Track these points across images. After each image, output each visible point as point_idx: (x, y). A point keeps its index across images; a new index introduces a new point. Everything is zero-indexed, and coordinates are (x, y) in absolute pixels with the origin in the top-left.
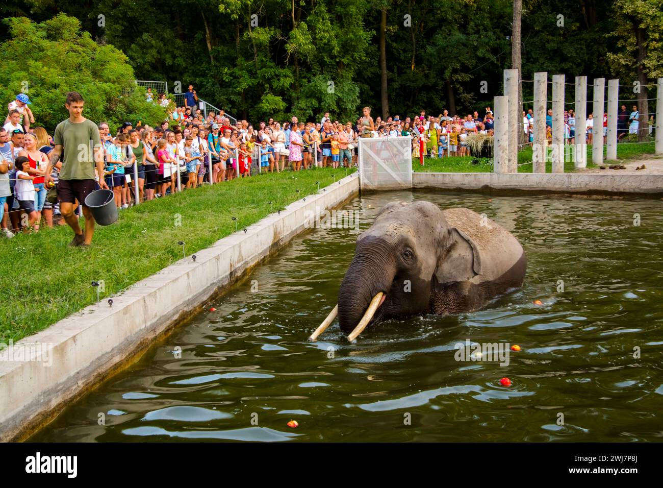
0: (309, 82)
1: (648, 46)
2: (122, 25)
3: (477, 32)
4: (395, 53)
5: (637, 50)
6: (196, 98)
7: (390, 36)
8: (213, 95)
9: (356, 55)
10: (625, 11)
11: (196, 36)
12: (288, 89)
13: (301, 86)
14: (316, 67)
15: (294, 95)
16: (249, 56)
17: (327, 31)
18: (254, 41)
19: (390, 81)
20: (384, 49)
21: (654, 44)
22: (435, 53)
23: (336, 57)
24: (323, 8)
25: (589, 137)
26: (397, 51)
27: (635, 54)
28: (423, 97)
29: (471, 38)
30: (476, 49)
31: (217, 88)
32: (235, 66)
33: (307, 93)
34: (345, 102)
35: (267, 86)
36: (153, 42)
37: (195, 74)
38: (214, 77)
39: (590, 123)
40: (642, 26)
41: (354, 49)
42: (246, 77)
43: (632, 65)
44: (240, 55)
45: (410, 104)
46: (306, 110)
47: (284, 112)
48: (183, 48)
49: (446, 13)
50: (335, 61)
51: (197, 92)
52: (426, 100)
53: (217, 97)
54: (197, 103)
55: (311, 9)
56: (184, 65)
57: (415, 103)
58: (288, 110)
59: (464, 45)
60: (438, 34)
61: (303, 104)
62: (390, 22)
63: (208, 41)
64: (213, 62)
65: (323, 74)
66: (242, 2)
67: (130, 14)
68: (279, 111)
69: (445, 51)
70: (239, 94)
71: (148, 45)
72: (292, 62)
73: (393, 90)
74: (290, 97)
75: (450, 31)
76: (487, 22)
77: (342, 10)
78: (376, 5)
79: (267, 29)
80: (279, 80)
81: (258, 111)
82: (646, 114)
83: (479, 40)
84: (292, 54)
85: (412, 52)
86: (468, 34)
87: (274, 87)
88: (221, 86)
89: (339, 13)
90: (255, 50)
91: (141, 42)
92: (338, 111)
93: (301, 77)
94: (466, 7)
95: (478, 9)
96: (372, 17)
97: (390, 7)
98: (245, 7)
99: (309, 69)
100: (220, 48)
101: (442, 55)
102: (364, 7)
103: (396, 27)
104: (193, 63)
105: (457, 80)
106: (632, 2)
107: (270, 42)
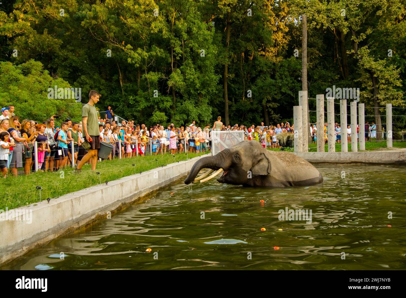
0: (182, 104)
1: (379, 87)
2: (69, 71)
3: (282, 78)
4: (233, 90)
5: (373, 89)
6: (113, 114)
7: (230, 81)
8: (123, 112)
9: (210, 89)
10: (365, 67)
11: (113, 77)
12: (168, 109)
13: (177, 107)
14: (186, 96)
15: (172, 112)
16: (145, 89)
17: (192, 75)
18: (148, 80)
19: (230, 106)
20: (226, 88)
21: (382, 86)
22: (257, 90)
23: (198, 90)
24: (190, 62)
25: (349, 139)
26: (234, 89)
27: (372, 92)
28: (250, 115)
29: (278, 81)
30: (280, 88)
31: (126, 108)
32: (136, 95)
33: (180, 111)
34: (203, 117)
35: (156, 106)
36: (88, 81)
37: (113, 100)
38: (124, 101)
39: (349, 131)
40: (375, 76)
41: (209, 85)
42: (144, 101)
43: (371, 98)
44: (140, 89)
45: (242, 120)
46: (179, 121)
47: (166, 122)
48: (105, 85)
49: (263, 67)
50: (197, 93)
51: (113, 110)
52: (251, 118)
53: (125, 113)
54: (113, 117)
55: (183, 62)
56: (106, 94)
57: (245, 119)
58: (169, 121)
59: (273, 85)
60: (258, 79)
61: (177, 117)
62: (230, 72)
63: (121, 81)
64: (123, 93)
65: (190, 100)
66: (141, 58)
67: (74, 64)
68: (163, 122)
69: (262, 89)
70: (139, 111)
71: (84, 82)
72: (171, 94)
73: (232, 111)
74: (170, 113)
75: (265, 78)
76: (286, 73)
77: (202, 63)
78: (222, 62)
79: (156, 73)
80: (163, 103)
81: (150, 122)
82: (380, 127)
83: (282, 83)
84: (171, 87)
85: (243, 89)
86: (276, 79)
87: (160, 107)
88: (128, 107)
89: (199, 65)
90: (149, 86)
91: (80, 81)
92: (199, 122)
93: (176, 102)
94: (274, 64)
95: (281, 66)
96: (219, 69)
97: (229, 63)
98: (143, 60)
99: (181, 97)
100: (128, 85)
101: (261, 91)
102: (214, 62)
103: (234, 75)
104: (111, 94)
105: (270, 107)
106: (369, 62)
107: (159, 81)
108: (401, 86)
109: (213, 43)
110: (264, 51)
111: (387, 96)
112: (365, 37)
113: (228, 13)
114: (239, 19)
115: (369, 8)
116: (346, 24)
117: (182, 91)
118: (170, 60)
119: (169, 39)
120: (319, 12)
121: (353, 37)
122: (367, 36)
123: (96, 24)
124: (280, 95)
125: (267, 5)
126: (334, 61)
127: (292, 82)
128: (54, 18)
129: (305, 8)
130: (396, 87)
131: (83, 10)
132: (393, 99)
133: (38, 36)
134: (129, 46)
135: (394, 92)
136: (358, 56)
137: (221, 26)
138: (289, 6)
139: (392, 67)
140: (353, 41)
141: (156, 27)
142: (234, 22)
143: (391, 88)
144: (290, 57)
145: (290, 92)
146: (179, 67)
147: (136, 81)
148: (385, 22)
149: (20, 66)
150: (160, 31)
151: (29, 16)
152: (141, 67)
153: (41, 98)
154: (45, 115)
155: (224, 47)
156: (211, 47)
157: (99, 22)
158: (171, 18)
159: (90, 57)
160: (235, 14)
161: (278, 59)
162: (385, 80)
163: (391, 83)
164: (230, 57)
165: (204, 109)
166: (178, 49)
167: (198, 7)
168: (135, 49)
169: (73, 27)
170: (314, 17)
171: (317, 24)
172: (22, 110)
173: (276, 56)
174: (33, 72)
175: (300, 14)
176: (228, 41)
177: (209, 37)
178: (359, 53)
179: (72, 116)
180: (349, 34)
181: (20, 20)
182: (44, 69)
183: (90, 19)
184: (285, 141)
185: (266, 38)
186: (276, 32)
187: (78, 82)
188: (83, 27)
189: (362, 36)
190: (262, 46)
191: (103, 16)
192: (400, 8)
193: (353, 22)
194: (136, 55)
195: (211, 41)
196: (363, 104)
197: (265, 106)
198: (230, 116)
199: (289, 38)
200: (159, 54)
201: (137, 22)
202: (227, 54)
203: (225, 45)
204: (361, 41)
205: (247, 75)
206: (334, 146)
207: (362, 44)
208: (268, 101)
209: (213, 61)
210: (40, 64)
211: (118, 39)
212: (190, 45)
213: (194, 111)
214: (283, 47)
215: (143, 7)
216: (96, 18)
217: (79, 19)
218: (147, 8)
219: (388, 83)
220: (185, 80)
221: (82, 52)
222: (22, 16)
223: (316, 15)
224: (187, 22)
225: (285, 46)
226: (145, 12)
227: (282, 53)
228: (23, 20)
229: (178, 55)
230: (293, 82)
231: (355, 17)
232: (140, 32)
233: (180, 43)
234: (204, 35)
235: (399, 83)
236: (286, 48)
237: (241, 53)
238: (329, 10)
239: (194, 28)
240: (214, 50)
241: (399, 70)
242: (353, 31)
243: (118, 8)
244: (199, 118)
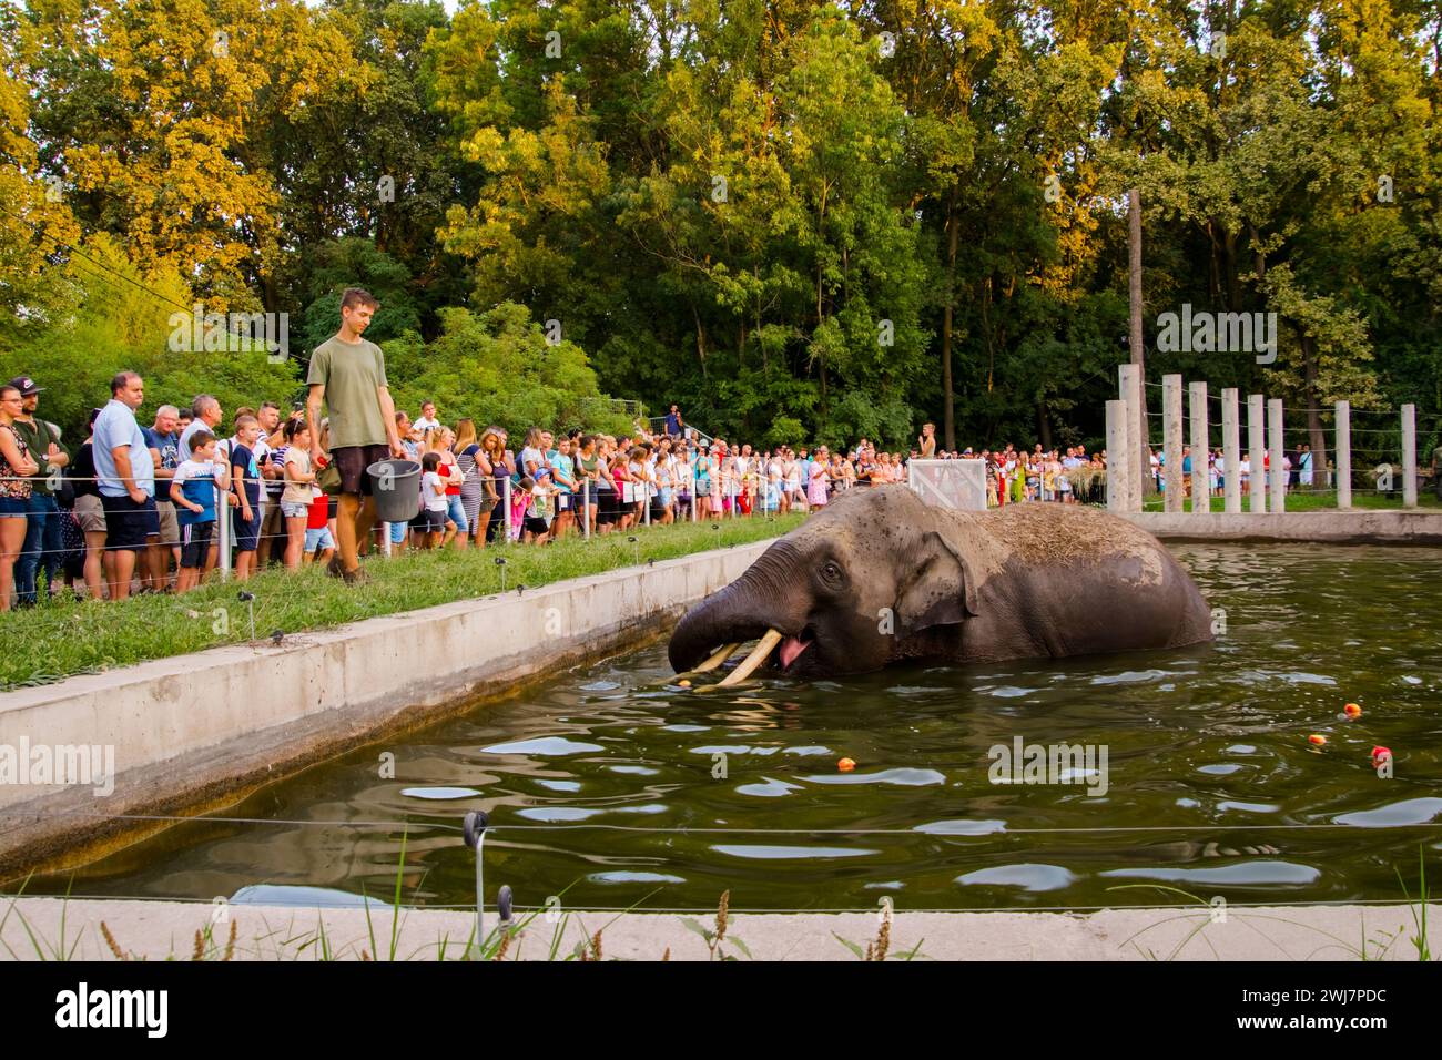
0: (841, 401)
1: (1318, 362)
2: (587, 326)
3: (1082, 340)
4: (965, 367)
5: (1305, 366)
6: (681, 423)
7: (957, 345)
8: (705, 419)
9: (908, 365)
10: (1284, 314)
11: (685, 339)
12: (809, 410)
13: (829, 406)
14: (851, 380)
15: (818, 418)
16: (755, 365)
18: (763, 344)
19: (957, 407)
20: (948, 361)
21: (1326, 360)
22: (1022, 367)
23: (879, 366)
24: (862, 302)
25: (1245, 487)
26: (968, 365)
27: (1302, 372)
28: (1006, 428)
29: (1072, 347)
30: (1079, 362)
31: (710, 409)
32: (735, 378)
33: (837, 416)
34: (892, 430)
35: (780, 405)
36: (627, 348)
37: (682, 392)
38: (706, 394)
39: (1245, 466)
40: (1308, 334)
41: (906, 355)
42: (752, 393)
43: (1300, 387)
44: (743, 365)
48: (665, 356)
49: (1036, 312)
50: (879, 373)
51: (682, 415)
53: (709, 421)
54: (682, 430)
55: (846, 302)
56: (666, 378)
58: (809, 440)
59: (1060, 356)
60: (1026, 341)
61: (830, 431)
62: (957, 325)
63: (700, 346)
64: (706, 374)
65: (860, 390)
66: (748, 292)
67: (597, 311)
68: (797, 441)
69: (1035, 365)
70: (740, 417)
71: (619, 351)
72: (815, 375)
73: (962, 418)
74: (813, 421)
75: (1042, 338)
76: (1094, 327)
77: (889, 302)
78: (937, 300)
79: (782, 327)
80: (797, 398)
81: (766, 441)
82: (1322, 457)
83: (1084, 350)
84: (816, 360)
85: (989, 366)
86: (1067, 342)
87: (791, 407)
88: (716, 406)
90: (765, 357)
91: (610, 348)
92: (881, 442)
93: (829, 395)
94: (1064, 306)
95: (1082, 310)
96: (932, 317)
97: (956, 303)
98: (752, 298)
99: (840, 383)
100: (716, 355)
101: (1032, 369)
102: (920, 301)
103: (966, 332)
104: (679, 376)
105: (1054, 408)
106: (1293, 302)
107: (787, 346)
108: (1371, 359)
109: (916, 257)
110: (1039, 275)
111: (1338, 384)
112: (1281, 243)
113: (952, 186)
114: (978, 202)
115: (1288, 175)
116: (1235, 210)
117: (841, 368)
118: (814, 297)
119: (813, 248)
120: (1169, 183)
121: (1254, 243)
122: (1287, 239)
123: (647, 220)
124: (1079, 382)
125: (1045, 169)
126: (1209, 298)
127: (1109, 350)
129: (1135, 173)
130: (1359, 362)
131: (623, 190)
132: (1353, 391)
133: (524, 251)
134: (720, 266)
135: (1352, 374)
136: (1266, 286)
137: (936, 217)
138: (1097, 170)
139: (1348, 313)
140: (1254, 250)
141: (782, 220)
142: (966, 208)
143: (1346, 364)
144: (1101, 291)
145: (1100, 372)
146: (835, 313)
147: (735, 347)
148: (1330, 208)
149: (483, 316)
150: (793, 231)
151: (510, 212)
152: (746, 314)
153: (524, 386)
154: (531, 422)
155: (943, 265)
156: (912, 264)
157: (654, 215)
158: (817, 200)
159: (632, 293)
160: (969, 190)
161: (1074, 295)
162: (1334, 347)
163: (1348, 353)
164: (957, 289)
165: (894, 411)
166: (833, 272)
167: (882, 176)
168: (733, 273)
169: (599, 229)
170: (1159, 194)
171: (1166, 211)
172: (484, 411)
173: (1068, 287)
174: (510, 327)
175: (1125, 190)
176: (952, 252)
177: (906, 243)
178: (1268, 280)
179: (587, 426)
180: (1244, 236)
181: (491, 221)
182: (532, 321)
183: (635, 209)
184: (1087, 487)
185: (1045, 244)
186: (1068, 230)
187: (606, 351)
188: (619, 229)
189: (1274, 239)
190: (1034, 264)
191: (664, 201)
192: (1361, 177)
193: (1251, 207)
194: (736, 286)
195: (911, 251)
196: (1280, 401)
197: (1042, 407)
198: (956, 430)
199: (1099, 244)
200: (789, 283)
201: (738, 213)
202: (949, 282)
203: (945, 262)
204: (1273, 252)
205: (1000, 331)
206: (1206, 501)
207: (1274, 259)
208: (1050, 395)
209: (915, 298)
210: (524, 309)
211: (696, 251)
212: (861, 261)
213: (870, 416)
214: (1085, 265)
215: (753, 177)
216: (648, 206)
217: (613, 211)
218: (763, 180)
219: (1340, 351)
220: (849, 343)
221: (616, 282)
222: (495, 210)
223: (1163, 188)
224: (854, 208)
225: (1090, 263)
226: (760, 188)
227: (1082, 280)
228: (496, 218)
229: (833, 284)
230: (1111, 350)
231: (1257, 196)
232: (746, 233)
233: (839, 257)
234: (894, 237)
235: (1365, 354)
236: (1094, 268)
237: (984, 281)
238: (1192, 180)
239: (872, 223)
240: (918, 272)
241: (1365, 321)
242: (1252, 229)
243: (698, 183)
244: (881, 433)
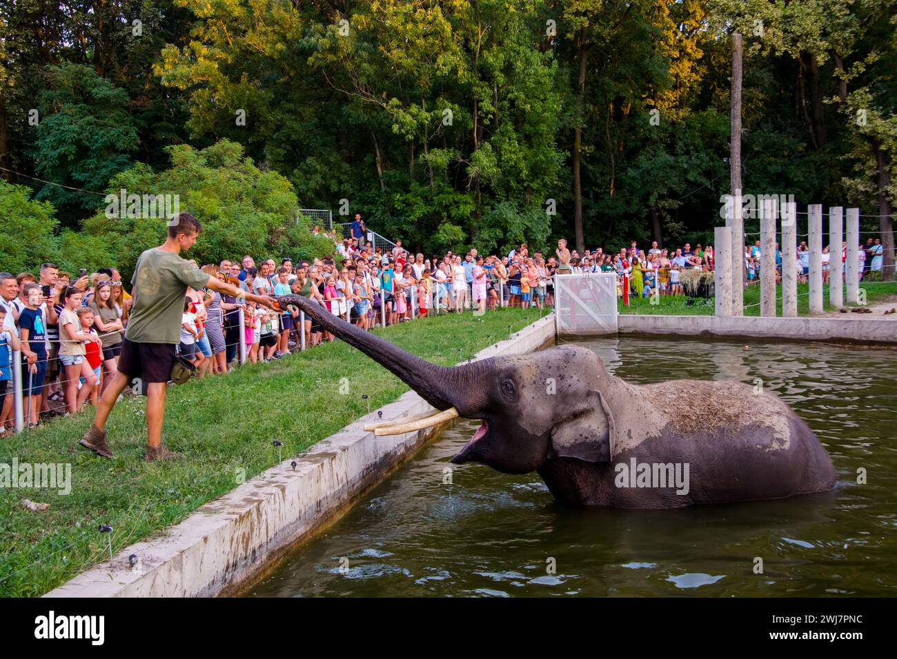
0: (493, 209)
1: (890, 171)
2: (285, 149)
3: (687, 153)
4: (591, 176)
5: (878, 174)
6: (363, 229)
7: (586, 158)
8: (383, 225)
9: (547, 179)
10: (861, 131)
11: (366, 159)
12: (468, 217)
13: (483, 214)
14: (501, 193)
15: (475, 224)
16: (424, 181)
17: (514, 153)
18: (430, 165)
19: (585, 208)
20: (578, 171)
22: (638, 177)
23: (524, 181)
24: (510, 127)
26: (594, 174)
27: (875, 179)
28: (624, 226)
29: (680, 160)
30: (686, 171)
31: (387, 217)
32: (408, 192)
33: (490, 222)
34: (534, 233)
35: (445, 214)
36: (318, 167)
37: (363, 202)
38: (383, 204)
39: (826, 257)
40: (883, 148)
41: (545, 172)
42: (421, 204)
43: (873, 192)
44: (414, 181)
45: (608, 234)
46: (489, 241)
47: (464, 244)
48: (350, 173)
49: (650, 131)
50: (523, 186)
51: (365, 222)
52: (627, 230)
53: (387, 227)
54: (365, 234)
55: (496, 129)
57: (615, 233)
58: (468, 241)
59: (672, 167)
60: (642, 155)
61: (485, 234)
62: (585, 141)
63: (378, 165)
64: (383, 188)
65: (508, 200)
66: (418, 122)
67: (294, 137)
68: (458, 243)
69: (649, 175)
70: (412, 223)
71: (312, 170)
72: (473, 190)
73: (589, 218)
74: (470, 225)
75: (655, 151)
76: (698, 141)
77: (532, 129)
78: (570, 123)
79: (445, 150)
80: (458, 207)
81: (433, 242)
83: (690, 162)
84: (474, 179)
85: (611, 175)
86: (676, 155)
87: (453, 215)
88: (392, 214)
89: (527, 133)
90: (431, 174)
91: (305, 167)
93: (483, 204)
94: (673, 124)
95: (688, 127)
96: (565, 139)
97: (584, 125)
98: (421, 126)
99: (493, 195)
100: (392, 173)
101: (647, 178)
102: (556, 125)
103: (593, 147)
104: (361, 190)
105: (663, 207)
106: (870, 121)
107: (449, 165)
109: (554, 90)
110: (653, 98)
112: (862, 70)
113: (583, 28)
115: (873, 9)
116: (824, 44)
117: (493, 183)
118: (471, 125)
119: (470, 85)
121: (838, 71)
122: (868, 67)
123: (334, 62)
125: (660, 8)
128: (258, 52)
129: (739, 15)
131: (312, 35)
133: (230, 87)
134: (395, 101)
136: (847, 108)
137: (568, 52)
140: (837, 78)
141: (445, 63)
142: (594, 44)
144: (704, 110)
146: (488, 138)
147: (407, 166)
149: (204, 151)
150: (454, 71)
151: (217, 52)
152: (417, 139)
155: (574, 93)
156: (551, 96)
157: (339, 57)
158: (473, 44)
159: (322, 121)
160: (597, 28)
161: (681, 114)
164: (586, 114)
165: (535, 217)
166: (487, 105)
167: (526, 21)
168: (405, 106)
169: (292, 67)
171: (763, 49)
173: (676, 107)
176: (582, 81)
177: (546, 79)
178: (849, 102)
180: (830, 65)
181: (201, 59)
183: (323, 53)
184: (695, 287)
185: (658, 73)
186: (677, 59)
187: (301, 169)
188: (310, 68)
189: (856, 67)
190: (649, 89)
191: (347, 46)
193: (837, 40)
194: (409, 118)
195: (550, 85)
197: (654, 207)
198: (584, 228)
199: (703, 70)
201: (409, 56)
202: (580, 108)
203: (576, 90)
204: (854, 78)
205: (620, 145)
207: (854, 85)
208: (660, 197)
209: (553, 124)
210: (237, 146)
211: (374, 87)
212: (510, 95)
213: (516, 222)
214: (691, 88)
215: (421, 26)
216: (334, 49)
217: (305, 53)
218: (429, 28)
220: (500, 163)
221: (308, 111)
222: (204, 50)
224: (504, 51)
225: (695, 86)
226: (425, 36)
227: (688, 100)
228: (205, 58)
229: (487, 115)
230: (712, 160)
231: (843, 30)
232: (415, 72)
233: (491, 92)
234: (536, 75)
236: (698, 90)
237: (607, 105)
238: (787, 19)
239: (519, 64)
240: (556, 103)
242: (837, 58)
243: (375, 31)
244: (526, 235)
